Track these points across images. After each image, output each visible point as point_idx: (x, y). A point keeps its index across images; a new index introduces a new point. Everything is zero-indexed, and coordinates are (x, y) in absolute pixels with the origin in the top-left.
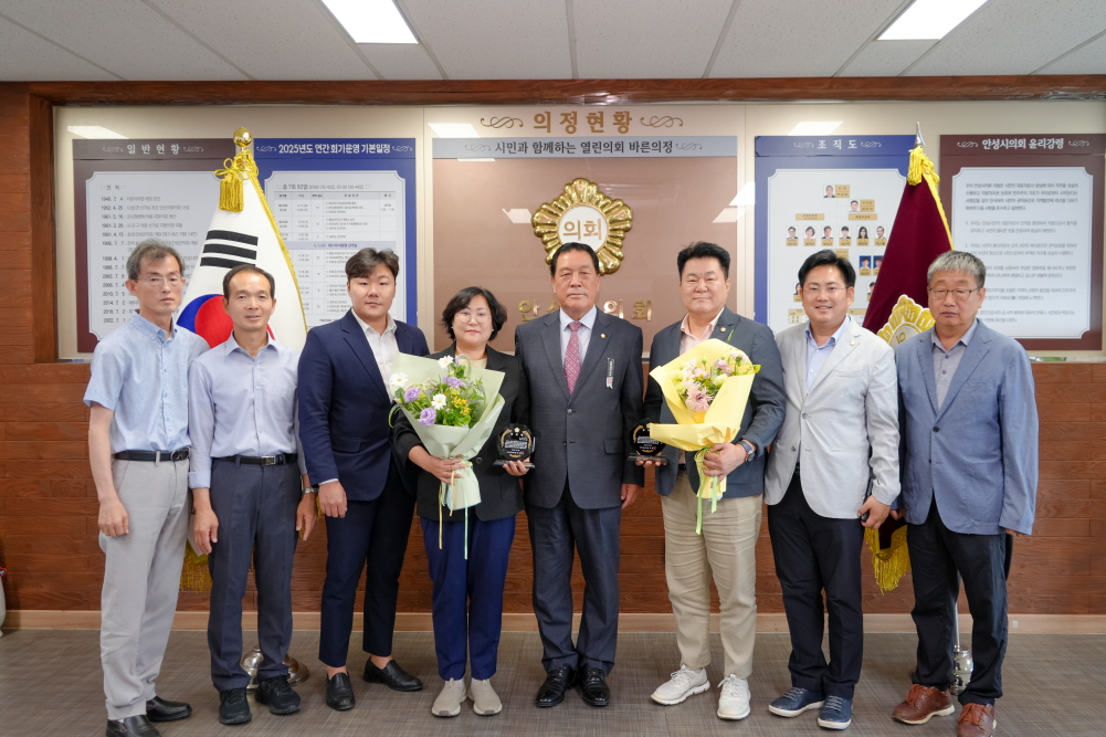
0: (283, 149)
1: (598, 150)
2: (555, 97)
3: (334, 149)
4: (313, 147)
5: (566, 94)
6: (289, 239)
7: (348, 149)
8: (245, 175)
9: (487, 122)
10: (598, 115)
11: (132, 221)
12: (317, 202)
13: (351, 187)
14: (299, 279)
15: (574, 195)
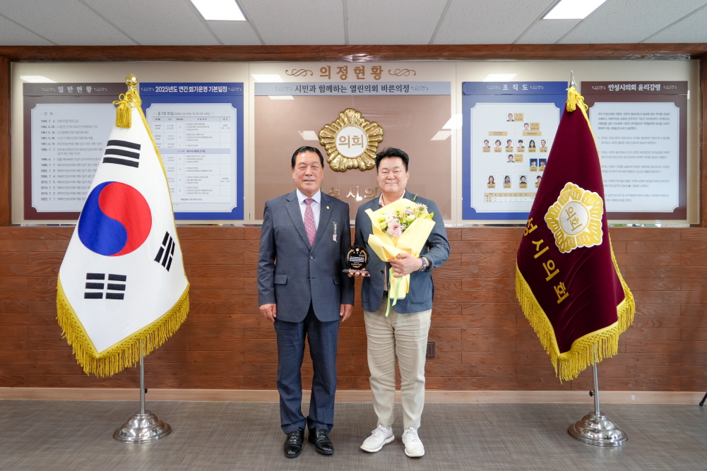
0: (158, 89)
1: (361, 91)
2: (334, 56)
3: (191, 89)
4: (178, 88)
5: (341, 55)
6: (162, 147)
7: (200, 89)
8: (132, 104)
9: (290, 72)
10: (361, 68)
11: (60, 135)
12: (180, 123)
13: (202, 114)
14: (167, 173)
15: (346, 119)
